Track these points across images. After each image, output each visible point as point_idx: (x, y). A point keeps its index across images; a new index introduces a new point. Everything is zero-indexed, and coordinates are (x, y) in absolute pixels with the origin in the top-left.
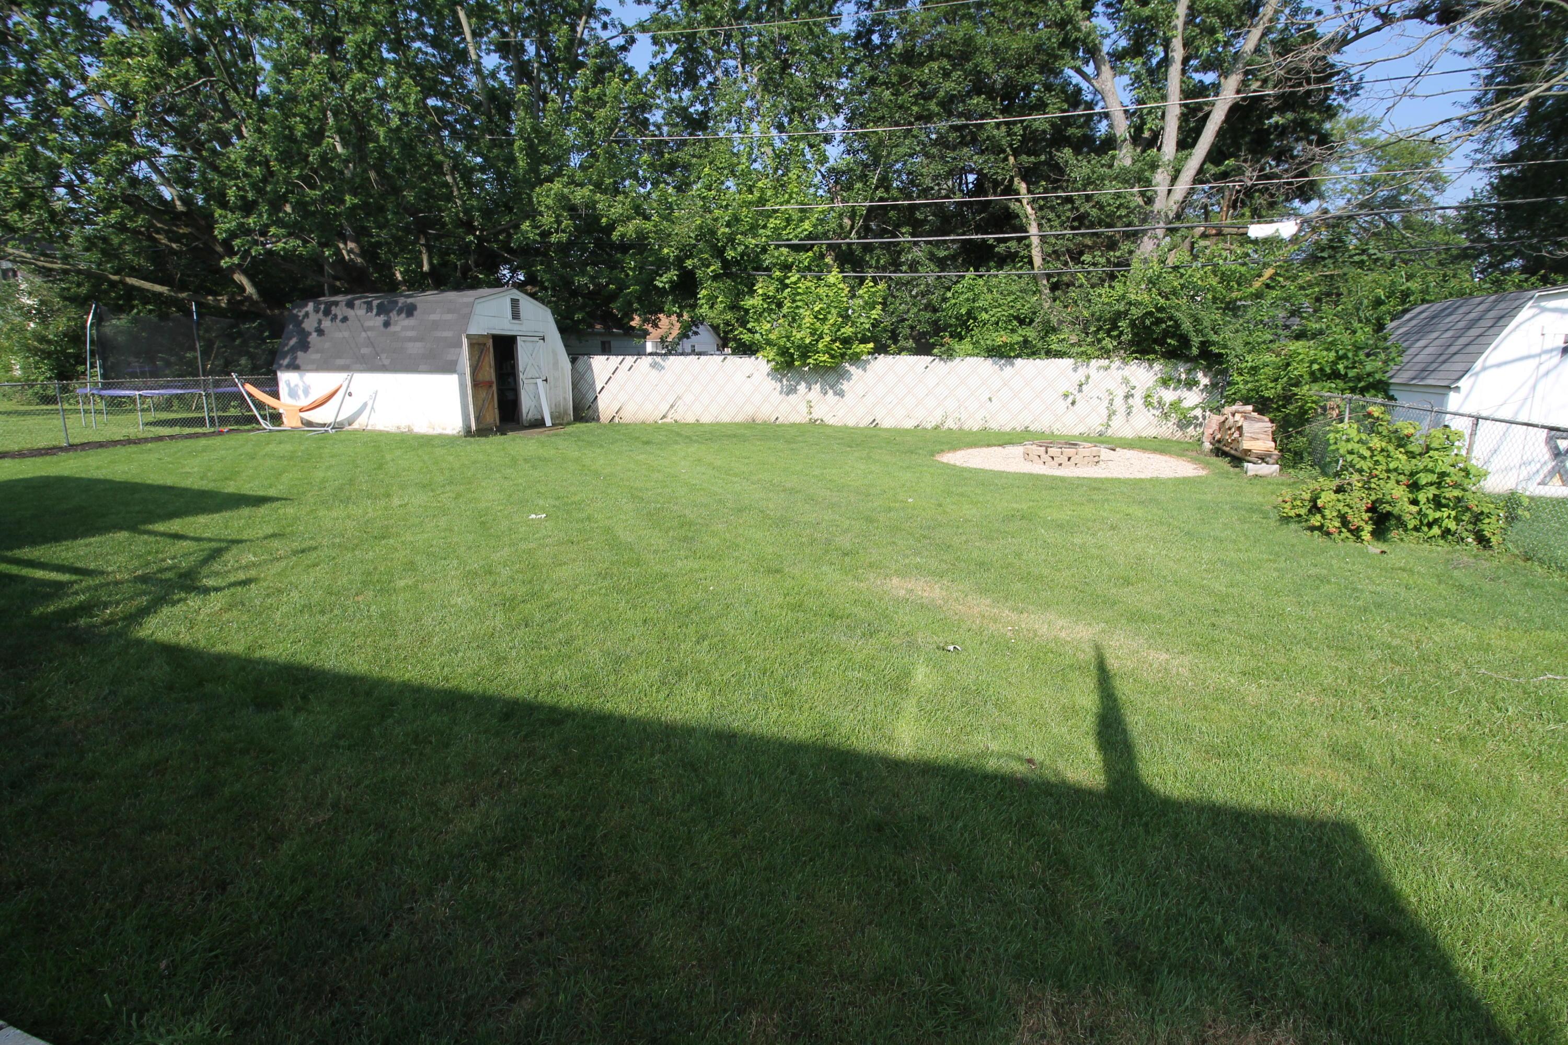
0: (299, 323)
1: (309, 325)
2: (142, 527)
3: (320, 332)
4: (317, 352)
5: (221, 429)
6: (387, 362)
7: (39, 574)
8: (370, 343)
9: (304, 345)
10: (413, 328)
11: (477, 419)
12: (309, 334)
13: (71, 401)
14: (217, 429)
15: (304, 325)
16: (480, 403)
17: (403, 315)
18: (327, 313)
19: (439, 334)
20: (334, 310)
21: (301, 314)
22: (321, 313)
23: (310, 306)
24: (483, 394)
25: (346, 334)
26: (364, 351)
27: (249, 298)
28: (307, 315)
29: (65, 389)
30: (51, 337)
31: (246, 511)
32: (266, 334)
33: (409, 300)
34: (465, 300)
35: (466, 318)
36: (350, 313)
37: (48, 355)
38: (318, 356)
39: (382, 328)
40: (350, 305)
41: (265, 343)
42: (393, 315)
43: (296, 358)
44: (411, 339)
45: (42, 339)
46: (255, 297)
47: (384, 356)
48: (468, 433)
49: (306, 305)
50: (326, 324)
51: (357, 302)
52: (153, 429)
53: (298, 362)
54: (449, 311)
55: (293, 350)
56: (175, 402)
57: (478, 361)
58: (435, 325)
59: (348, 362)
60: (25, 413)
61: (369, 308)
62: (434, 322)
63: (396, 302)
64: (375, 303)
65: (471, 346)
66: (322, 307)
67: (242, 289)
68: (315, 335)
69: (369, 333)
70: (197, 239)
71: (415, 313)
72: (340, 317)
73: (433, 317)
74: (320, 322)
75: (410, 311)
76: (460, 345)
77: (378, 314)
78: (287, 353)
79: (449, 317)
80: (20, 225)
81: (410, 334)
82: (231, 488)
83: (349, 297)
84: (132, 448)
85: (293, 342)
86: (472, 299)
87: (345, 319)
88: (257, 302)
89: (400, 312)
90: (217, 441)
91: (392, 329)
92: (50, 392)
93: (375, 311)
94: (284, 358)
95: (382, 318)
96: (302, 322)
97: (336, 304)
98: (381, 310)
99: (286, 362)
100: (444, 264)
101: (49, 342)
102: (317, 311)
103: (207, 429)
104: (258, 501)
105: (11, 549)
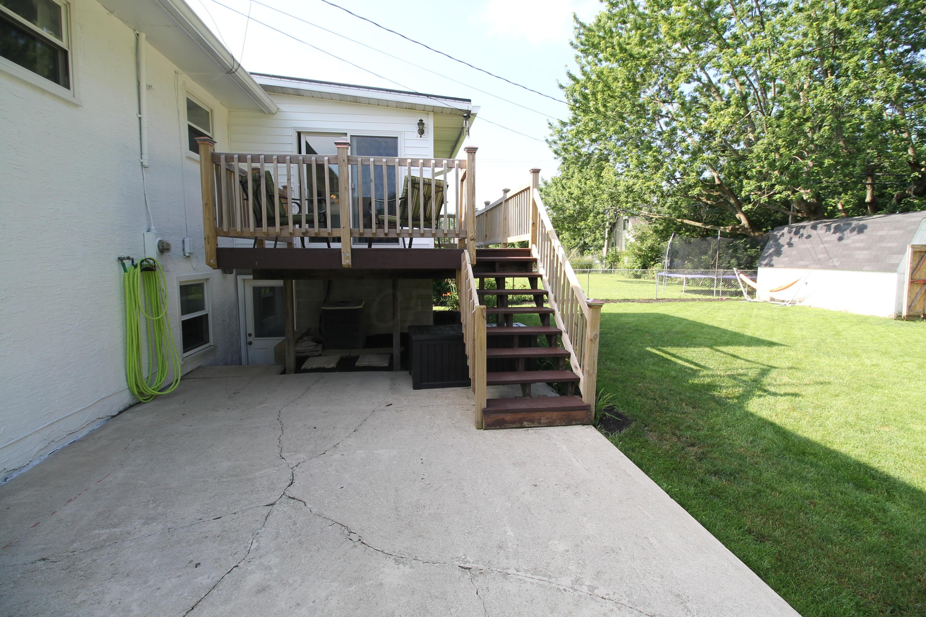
0: (776, 240)
1: (783, 241)
2: (715, 347)
3: (790, 245)
4: (787, 257)
5: (722, 297)
6: (837, 264)
7: (680, 362)
8: (826, 251)
9: (778, 253)
10: (862, 241)
11: (909, 307)
12: (783, 246)
13: (646, 278)
14: (720, 297)
15: (779, 241)
16: (913, 296)
17: (855, 232)
18: (796, 233)
19: (884, 245)
20: (802, 231)
21: (779, 234)
22: (792, 233)
23: (786, 229)
24: (917, 289)
25: (809, 246)
26: (820, 256)
27: (743, 226)
28: (783, 235)
29: (644, 273)
30: (644, 249)
31: (765, 348)
32: (748, 246)
33: (861, 222)
34: (913, 219)
35: (913, 233)
36: (813, 233)
37: (640, 256)
38: (786, 259)
39: (836, 241)
40: (814, 227)
41: (747, 251)
42: (847, 233)
43: (772, 260)
44: (859, 249)
45: (640, 250)
46: (746, 226)
47: (835, 260)
48: (899, 317)
49: (783, 229)
50: (795, 239)
51: (819, 226)
52: (688, 294)
53: (773, 262)
54: (896, 228)
55: (771, 255)
56: (691, 282)
57: (918, 265)
58: (882, 239)
59: (807, 263)
60: (631, 282)
61: (828, 228)
62: (881, 237)
63: (850, 224)
64: (833, 225)
65: (914, 253)
66: (794, 230)
67: (739, 222)
68: (786, 246)
69: (826, 245)
70: (722, 197)
71: (865, 231)
72: (805, 236)
73: (880, 233)
74: (791, 238)
75: (861, 229)
76: (903, 252)
77: (835, 232)
78: (767, 257)
79: (895, 232)
80: (648, 200)
81: (858, 245)
82: (748, 332)
83: (812, 222)
84: (683, 304)
85: (771, 251)
86: (920, 219)
87: (809, 236)
88: (747, 229)
89: (853, 230)
90: (722, 304)
91: (844, 242)
92: (638, 273)
93: (832, 231)
94: (764, 260)
95: (838, 235)
96: (779, 239)
97: (804, 227)
98: (837, 229)
99: (765, 262)
100: (882, 195)
101: (642, 251)
102: (790, 232)
103: (715, 297)
104: (771, 344)
105: (664, 347)
